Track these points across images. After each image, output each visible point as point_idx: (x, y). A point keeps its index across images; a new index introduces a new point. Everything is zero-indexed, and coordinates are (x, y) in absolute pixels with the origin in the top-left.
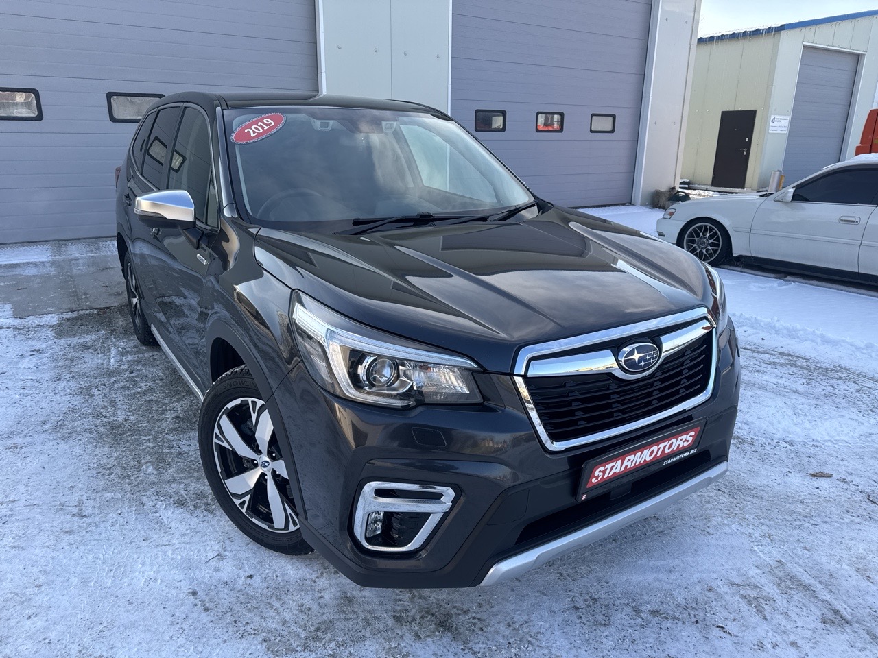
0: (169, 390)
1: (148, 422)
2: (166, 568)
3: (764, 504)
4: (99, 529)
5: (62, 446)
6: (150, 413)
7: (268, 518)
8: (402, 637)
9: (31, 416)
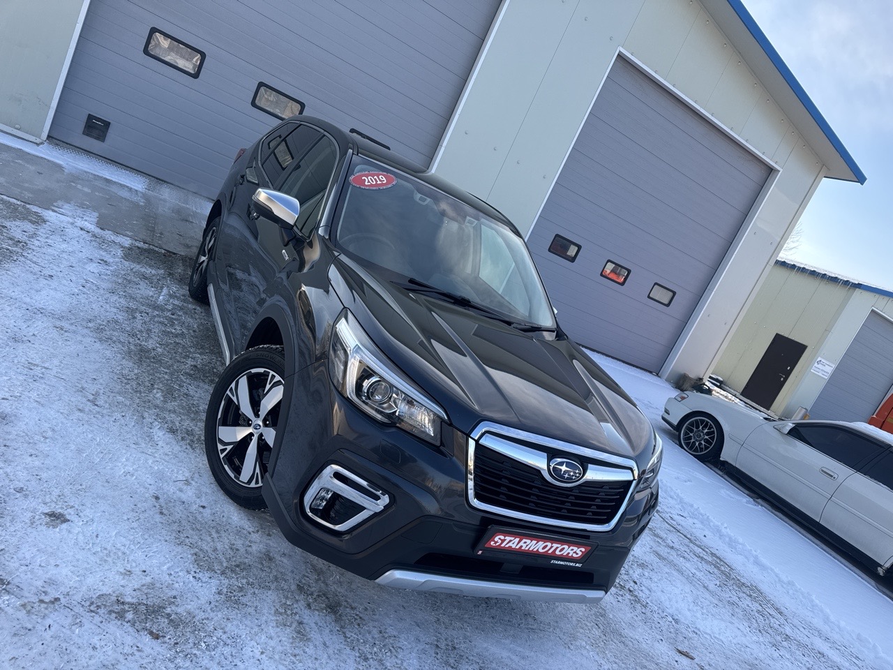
0: (197, 342)
1: (171, 359)
2: (144, 470)
3: (626, 650)
4: (103, 420)
5: (98, 345)
6: (175, 353)
7: (238, 471)
8: (297, 601)
9: (82, 311)
